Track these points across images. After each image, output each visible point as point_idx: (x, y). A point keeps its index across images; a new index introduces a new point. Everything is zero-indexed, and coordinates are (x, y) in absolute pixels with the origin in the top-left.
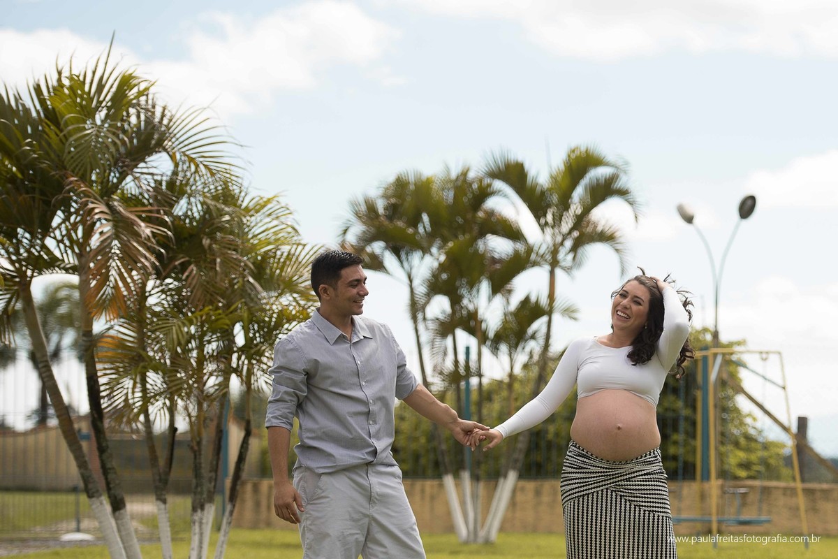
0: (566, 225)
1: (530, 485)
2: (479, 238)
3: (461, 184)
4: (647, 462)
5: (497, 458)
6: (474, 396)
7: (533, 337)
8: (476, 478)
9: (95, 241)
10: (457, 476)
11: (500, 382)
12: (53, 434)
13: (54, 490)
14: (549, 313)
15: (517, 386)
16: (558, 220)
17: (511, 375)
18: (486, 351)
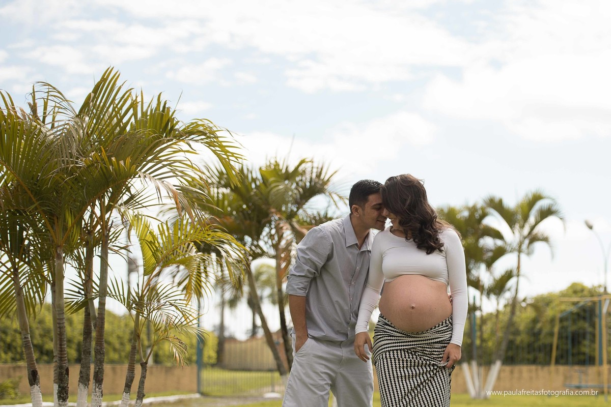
0: (526, 231)
1: (508, 368)
2: (481, 237)
3: (473, 210)
4: (440, 331)
5: (490, 355)
6: (478, 322)
7: (509, 290)
8: (479, 365)
9: (283, 243)
10: (469, 364)
11: (491, 314)
12: (260, 342)
13: (259, 370)
14: (518, 276)
15: (501, 316)
16: (522, 227)
17: (498, 311)
18: (484, 298)
